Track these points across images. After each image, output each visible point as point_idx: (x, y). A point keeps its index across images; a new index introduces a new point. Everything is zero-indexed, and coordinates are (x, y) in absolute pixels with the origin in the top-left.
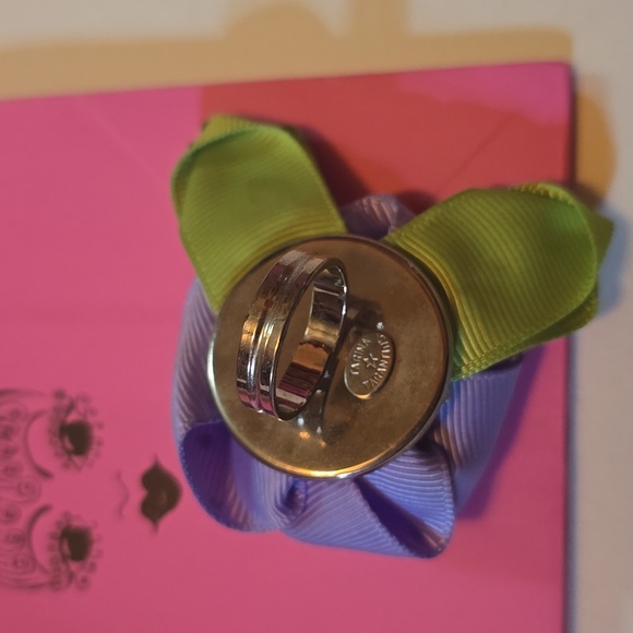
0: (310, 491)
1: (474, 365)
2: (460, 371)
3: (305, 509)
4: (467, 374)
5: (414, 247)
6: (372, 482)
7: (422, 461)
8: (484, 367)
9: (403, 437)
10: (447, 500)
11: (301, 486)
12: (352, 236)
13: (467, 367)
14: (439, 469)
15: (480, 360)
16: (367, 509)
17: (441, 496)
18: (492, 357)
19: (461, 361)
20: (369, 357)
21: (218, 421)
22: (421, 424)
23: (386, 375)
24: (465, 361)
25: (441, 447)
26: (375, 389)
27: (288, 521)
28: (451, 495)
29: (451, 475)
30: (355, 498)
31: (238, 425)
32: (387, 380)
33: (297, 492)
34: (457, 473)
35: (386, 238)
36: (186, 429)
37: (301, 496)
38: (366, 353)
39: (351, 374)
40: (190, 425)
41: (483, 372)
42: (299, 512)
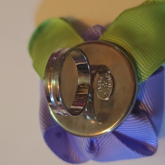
0: (99, 142)
1: (146, 75)
2: (141, 79)
3: (98, 149)
4: (144, 79)
5: (110, 38)
6: (120, 132)
7: (136, 118)
8: (150, 75)
9: (125, 110)
10: (152, 131)
11: (95, 141)
12: (86, 42)
13: (143, 76)
14: (144, 119)
15: (148, 72)
16: (121, 143)
17: (149, 130)
18: (152, 69)
19: (141, 75)
20: (104, 83)
21: (57, 125)
22: (131, 103)
23: (112, 88)
24: (142, 74)
25: (143, 111)
26: (109, 95)
27: (94, 156)
28: (152, 128)
29: (150, 120)
30: (115, 140)
31: (63, 124)
32: (113, 90)
33: (94, 144)
34: (153, 119)
35: (99, 39)
36: (44, 131)
37: (96, 145)
38: (102, 83)
39: (99, 92)
40: (45, 129)
41: (150, 77)
42: (97, 151)
